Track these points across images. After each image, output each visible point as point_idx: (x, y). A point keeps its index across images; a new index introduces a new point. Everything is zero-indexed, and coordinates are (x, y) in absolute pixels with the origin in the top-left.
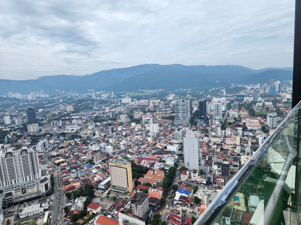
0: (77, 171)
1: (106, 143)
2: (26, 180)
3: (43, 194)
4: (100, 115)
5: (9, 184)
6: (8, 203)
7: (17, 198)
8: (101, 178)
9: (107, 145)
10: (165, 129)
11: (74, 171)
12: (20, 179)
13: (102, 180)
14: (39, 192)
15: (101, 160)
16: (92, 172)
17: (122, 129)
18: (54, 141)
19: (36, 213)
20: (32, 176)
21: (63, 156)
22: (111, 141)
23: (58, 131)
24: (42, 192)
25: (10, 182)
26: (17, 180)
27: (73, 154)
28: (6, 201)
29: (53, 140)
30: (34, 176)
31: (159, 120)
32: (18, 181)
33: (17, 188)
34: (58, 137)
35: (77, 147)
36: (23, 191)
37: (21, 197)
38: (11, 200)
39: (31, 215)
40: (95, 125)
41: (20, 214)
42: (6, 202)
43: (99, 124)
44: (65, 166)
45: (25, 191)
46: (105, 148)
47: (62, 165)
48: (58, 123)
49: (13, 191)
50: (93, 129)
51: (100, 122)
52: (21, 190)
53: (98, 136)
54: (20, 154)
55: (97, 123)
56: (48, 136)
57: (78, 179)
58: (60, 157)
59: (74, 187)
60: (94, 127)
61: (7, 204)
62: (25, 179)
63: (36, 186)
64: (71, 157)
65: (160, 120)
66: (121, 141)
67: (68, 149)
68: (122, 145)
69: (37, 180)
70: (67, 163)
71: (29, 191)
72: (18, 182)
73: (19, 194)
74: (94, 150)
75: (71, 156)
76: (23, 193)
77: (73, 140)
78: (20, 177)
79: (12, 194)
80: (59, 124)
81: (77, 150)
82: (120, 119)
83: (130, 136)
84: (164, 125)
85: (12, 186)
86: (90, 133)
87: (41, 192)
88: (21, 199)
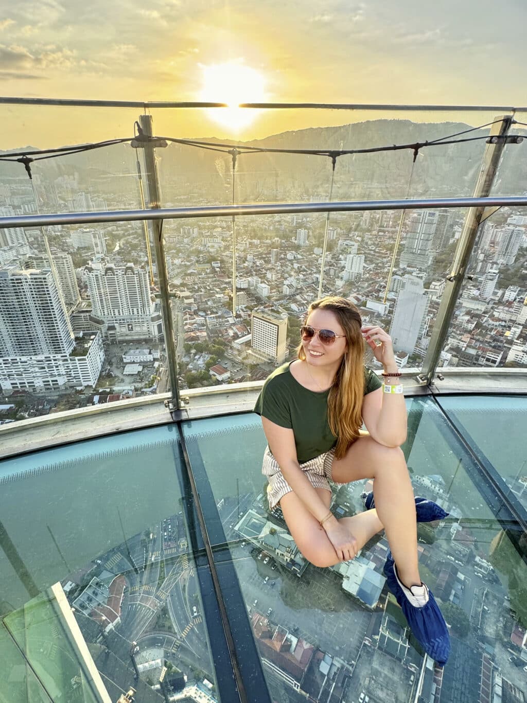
0: (207, 315)
1: (260, 278)
2: (133, 314)
3: (156, 337)
4: (263, 225)
5: (111, 314)
6: (111, 340)
7: (122, 336)
8: (239, 333)
9: (261, 283)
10: (377, 269)
11: (201, 313)
12: (125, 309)
13: (240, 336)
14: (149, 332)
15: (245, 306)
16: (228, 321)
17: (294, 257)
18: (182, 262)
19: (143, 360)
20: (141, 309)
21: (190, 289)
22: (269, 275)
23: (189, 245)
24: (154, 334)
25: (112, 311)
26: (121, 311)
27: (205, 288)
28: (109, 336)
29: (180, 260)
30: (144, 309)
31: (371, 250)
32: (123, 312)
33: (122, 321)
34: (189, 256)
35: (212, 278)
36: (129, 328)
38: (115, 336)
40: (250, 243)
41: (123, 356)
43: (256, 241)
44: (190, 304)
45: (132, 328)
46: (257, 287)
47: (186, 301)
48: (191, 230)
49: (117, 324)
50: (244, 251)
51: (259, 239)
52: (127, 326)
53: (251, 264)
54: (124, 273)
55: (254, 241)
56: (174, 251)
57: (205, 327)
58: (186, 289)
59: (197, 338)
60: (248, 246)
62: (131, 310)
63: (145, 325)
64: (201, 292)
65: (373, 249)
66: (286, 279)
67: (200, 278)
68: (285, 286)
69: (147, 315)
70: (193, 299)
71: (137, 329)
72: (123, 314)
73: (124, 330)
74: (239, 287)
75: (203, 290)
76: (129, 331)
77: (209, 264)
78: (125, 307)
79: (115, 329)
80: (193, 233)
81: (213, 281)
82: (296, 237)
83: (305, 273)
84: (378, 260)
85: (115, 317)
86: (239, 257)
87: (152, 334)
88: (127, 338)
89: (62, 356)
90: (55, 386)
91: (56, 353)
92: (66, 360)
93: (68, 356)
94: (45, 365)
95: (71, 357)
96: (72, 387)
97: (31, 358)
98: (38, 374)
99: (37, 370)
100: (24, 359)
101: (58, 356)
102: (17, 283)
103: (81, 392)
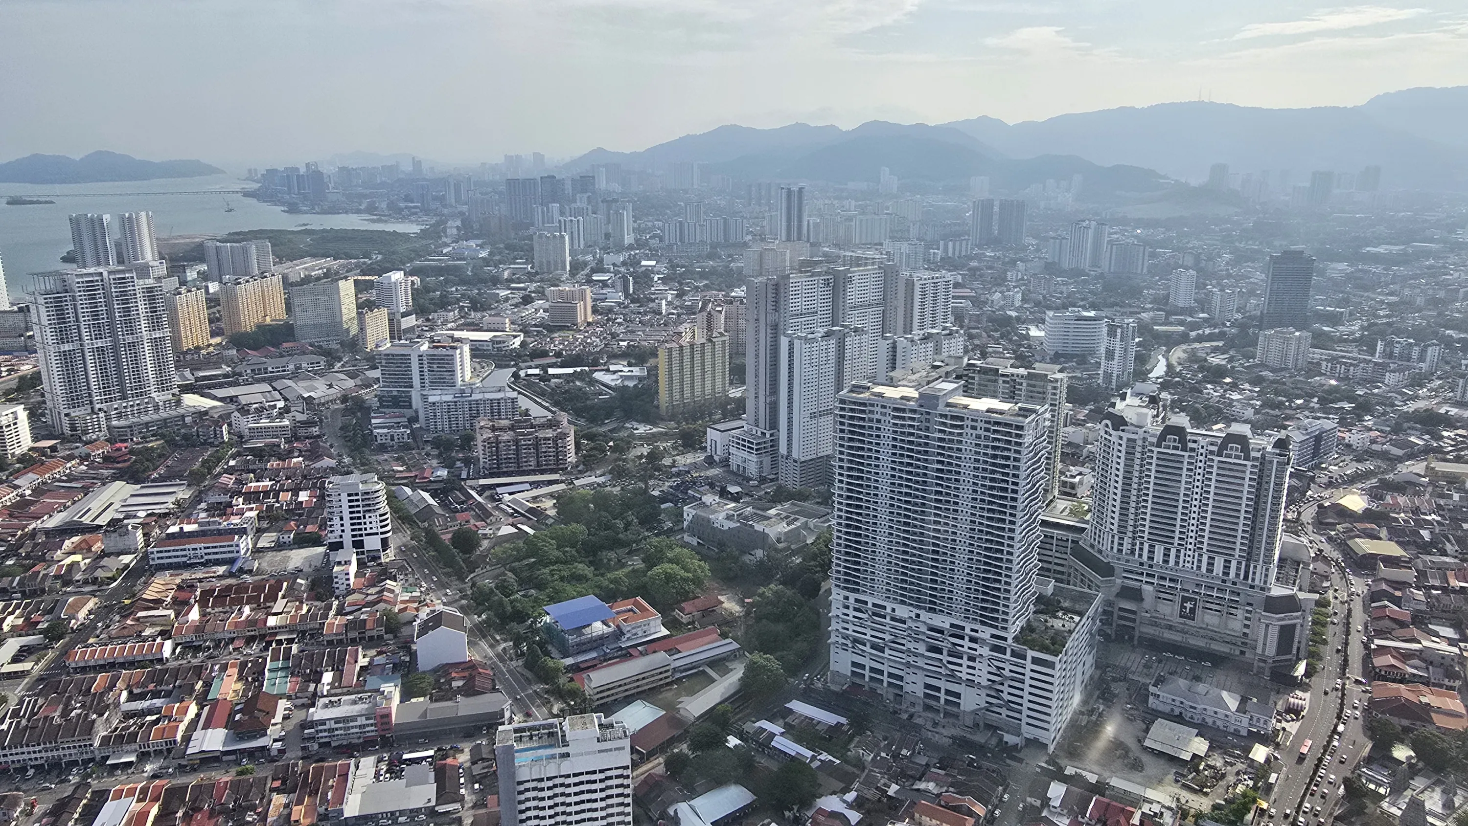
2: (1210, 571)
3: (1265, 661)
5: (1140, 556)
6: (1118, 625)
7: (1156, 624)
11: (1445, 630)
12: (1189, 553)
14: (1246, 643)
18: (1372, 442)
19: (1214, 722)
20: (1239, 563)
21: (1401, 535)
23: (1401, 394)
24: (1259, 651)
25: (1146, 547)
26: (1173, 552)
27: (1461, 543)
28: (1117, 613)
29: (1367, 436)
30: (1247, 566)
32: (1178, 557)
33: (1167, 583)
34: (1399, 430)
36: (1183, 607)
37: (1170, 628)
38: (1134, 621)
39: (1192, 718)
41: (1152, 689)
42: (1115, 616)
44: (1398, 585)
45: (1193, 610)
47: (1387, 573)
49: (1150, 588)
52: (1178, 599)
54: (1214, 449)
56: (1347, 406)
57: (1457, 684)
58: (1384, 533)
59: (1423, 713)
61: (1114, 625)
62: (1205, 560)
63: (1240, 613)
67: (1438, 507)
69: (1252, 587)
70: (1411, 573)
71: (1207, 619)
72: (1177, 563)
73: (1169, 611)
75: (1449, 549)
76: (1181, 616)
78: (1189, 546)
79: (1142, 600)
80: (1422, 359)
85: (1151, 566)
87: (1255, 648)
88: (1168, 635)
89: (993, 636)
90: (949, 708)
91: (983, 623)
92: (1003, 651)
93: (1010, 641)
94: (945, 645)
95: (1017, 647)
96: (992, 728)
97: (918, 616)
98: (921, 663)
99: (922, 649)
100: (903, 612)
101: (986, 633)
102: (953, 426)
103: (1012, 752)
